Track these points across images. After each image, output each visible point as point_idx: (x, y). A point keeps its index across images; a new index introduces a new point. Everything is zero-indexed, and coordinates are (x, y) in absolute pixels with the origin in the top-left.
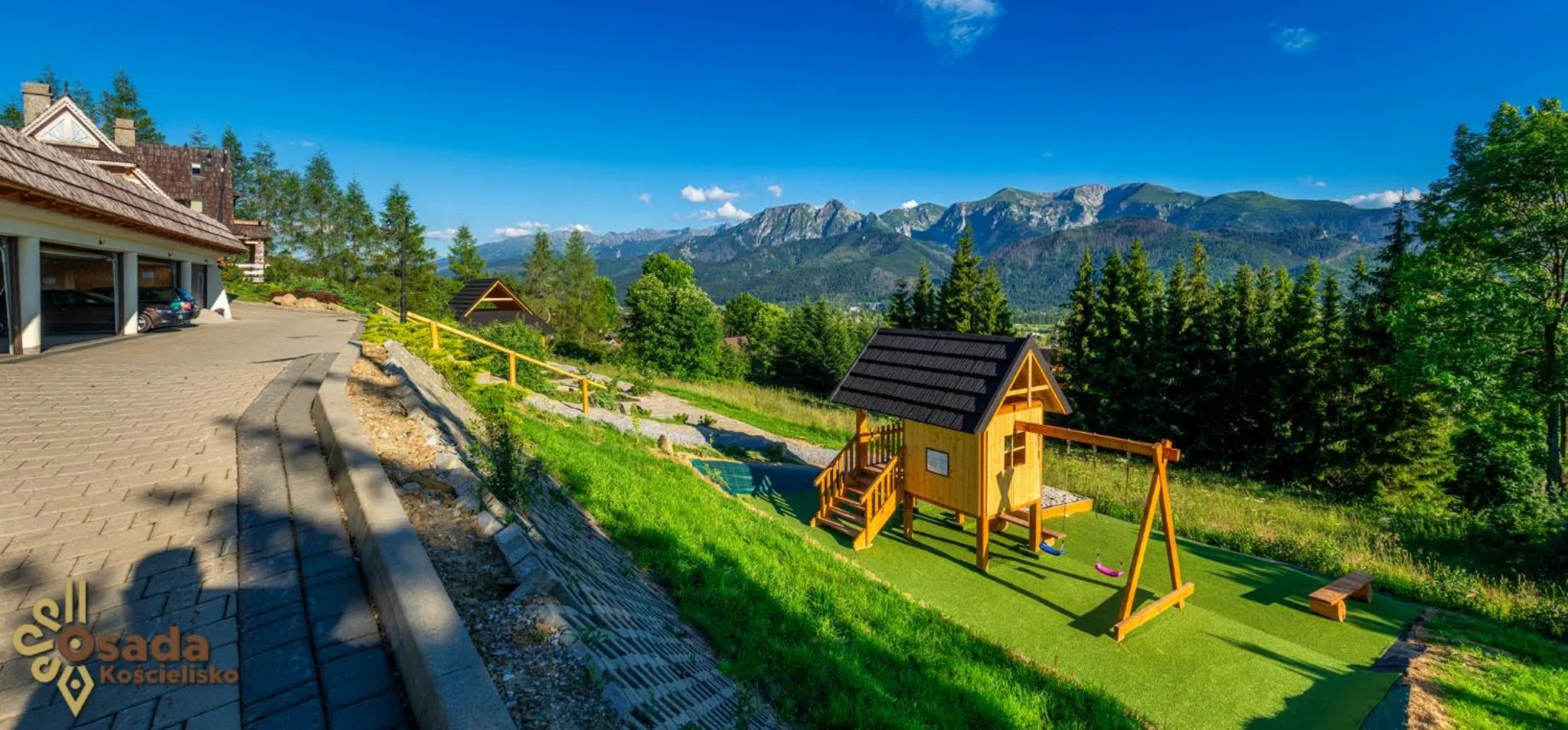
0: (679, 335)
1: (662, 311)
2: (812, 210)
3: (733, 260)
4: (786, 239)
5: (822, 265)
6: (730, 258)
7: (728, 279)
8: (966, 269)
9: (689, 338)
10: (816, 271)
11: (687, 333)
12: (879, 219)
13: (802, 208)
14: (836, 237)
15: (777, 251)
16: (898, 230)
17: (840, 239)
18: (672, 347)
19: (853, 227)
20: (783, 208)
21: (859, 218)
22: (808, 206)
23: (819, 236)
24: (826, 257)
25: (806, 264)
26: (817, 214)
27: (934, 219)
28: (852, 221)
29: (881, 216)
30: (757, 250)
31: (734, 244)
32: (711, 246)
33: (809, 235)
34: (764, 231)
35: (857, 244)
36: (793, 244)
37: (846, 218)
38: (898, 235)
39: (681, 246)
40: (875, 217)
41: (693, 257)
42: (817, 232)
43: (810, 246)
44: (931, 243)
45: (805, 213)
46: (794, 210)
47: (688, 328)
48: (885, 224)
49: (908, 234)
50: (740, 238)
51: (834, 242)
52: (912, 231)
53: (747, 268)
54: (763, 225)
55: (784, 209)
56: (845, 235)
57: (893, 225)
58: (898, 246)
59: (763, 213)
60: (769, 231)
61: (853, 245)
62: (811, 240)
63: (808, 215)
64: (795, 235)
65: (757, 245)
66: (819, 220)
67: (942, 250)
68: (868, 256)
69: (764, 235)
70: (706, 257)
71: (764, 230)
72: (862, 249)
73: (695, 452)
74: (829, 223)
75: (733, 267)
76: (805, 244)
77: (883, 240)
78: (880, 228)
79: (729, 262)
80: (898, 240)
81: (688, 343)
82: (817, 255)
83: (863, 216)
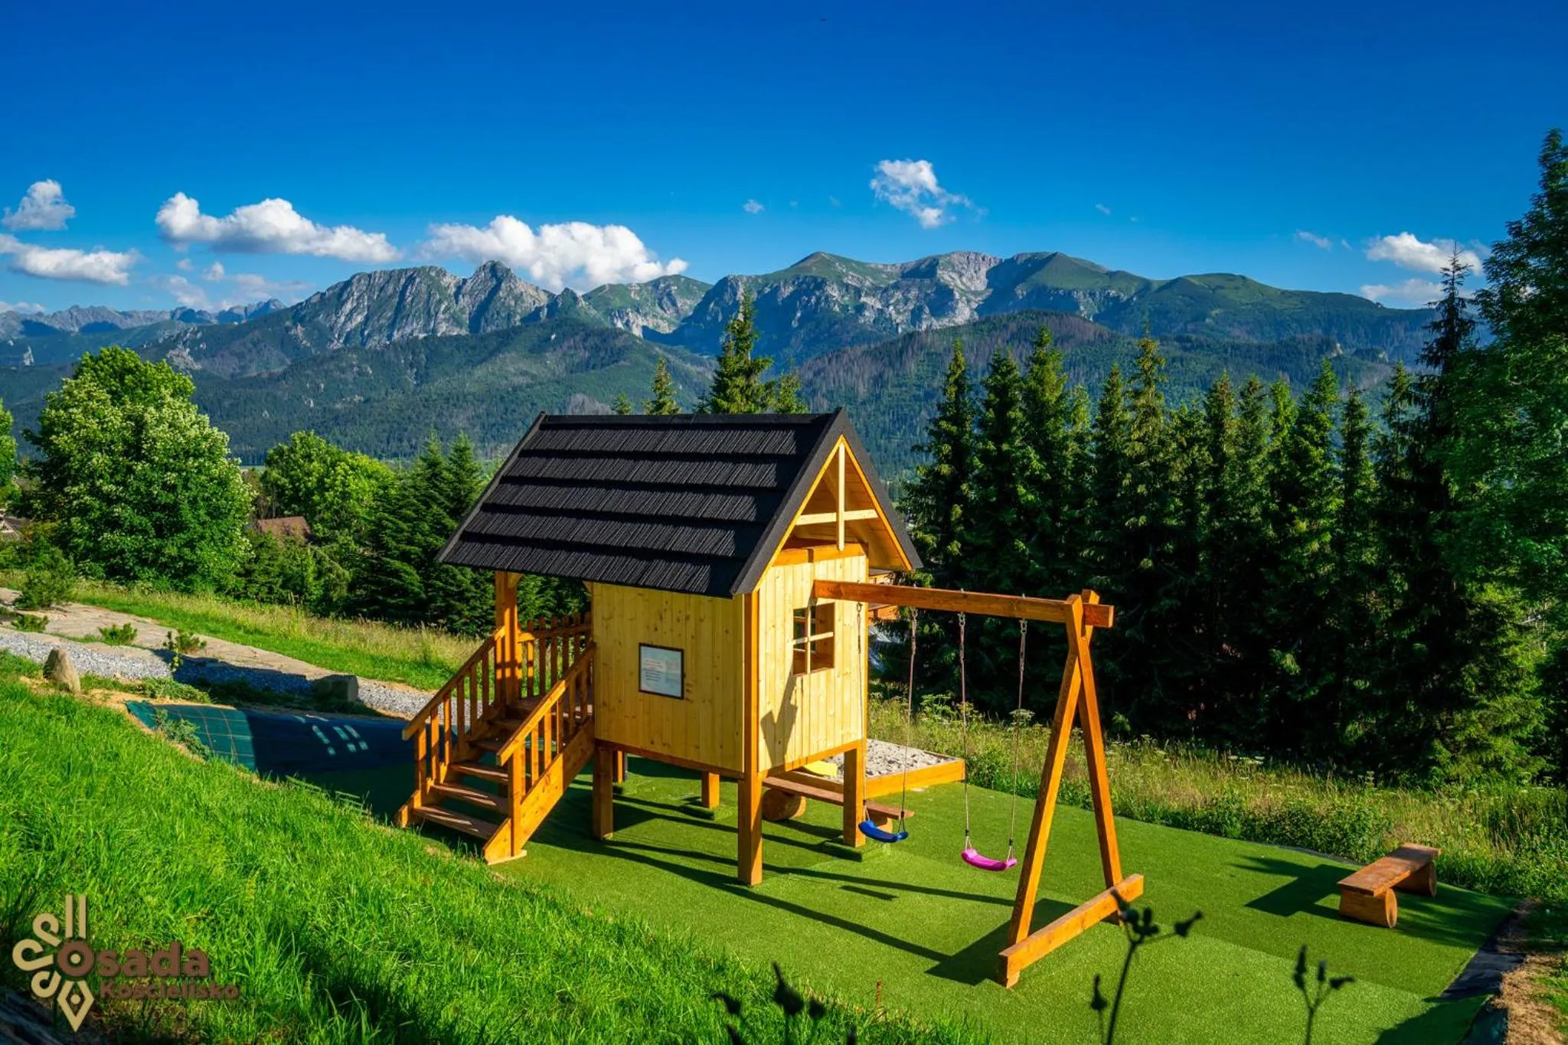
0: (147, 506)
1: (110, 452)
2: (449, 281)
3: (284, 375)
4: (396, 336)
5: (470, 387)
6: (278, 370)
7: (271, 412)
8: (740, 381)
9: (173, 509)
10: (454, 400)
11: (166, 498)
12: (583, 303)
13: (429, 276)
14: (497, 333)
15: (377, 357)
16: (620, 325)
17: (506, 338)
18: (132, 531)
19: (533, 316)
20: (391, 274)
21: (544, 300)
22: (442, 273)
23: (464, 332)
24: (479, 372)
25: (439, 384)
26: (459, 288)
27: (687, 305)
28: (529, 305)
29: (587, 297)
30: (336, 355)
31: (286, 342)
32: (237, 346)
33: (443, 329)
34: (351, 317)
35: (538, 349)
36: (411, 344)
37: (519, 298)
38: (618, 333)
39: (172, 343)
40: (575, 298)
41: (197, 367)
42: (458, 323)
43: (446, 350)
44: (680, 348)
45: (434, 285)
46: (411, 280)
47: (172, 488)
48: (593, 312)
49: (637, 332)
50: (299, 330)
51: (493, 344)
52: (645, 328)
53: (315, 392)
54: (348, 307)
55: (391, 276)
56: (516, 331)
57: (609, 313)
58: (617, 355)
59: (348, 284)
60: (360, 319)
61: (531, 351)
62: (447, 339)
63: (443, 290)
64: (415, 329)
65: (337, 345)
66: (464, 301)
67: (701, 363)
68: (560, 370)
69: (350, 326)
70: (225, 367)
71: (349, 317)
72: (551, 358)
73: (141, 690)
74: (483, 308)
75: (283, 391)
76: (435, 349)
77: (591, 342)
78: (583, 317)
79: (274, 379)
80: (619, 343)
81: (169, 522)
82: (459, 368)
83: (550, 295)
